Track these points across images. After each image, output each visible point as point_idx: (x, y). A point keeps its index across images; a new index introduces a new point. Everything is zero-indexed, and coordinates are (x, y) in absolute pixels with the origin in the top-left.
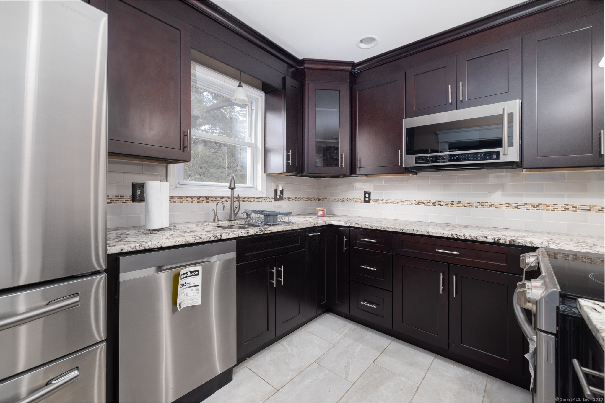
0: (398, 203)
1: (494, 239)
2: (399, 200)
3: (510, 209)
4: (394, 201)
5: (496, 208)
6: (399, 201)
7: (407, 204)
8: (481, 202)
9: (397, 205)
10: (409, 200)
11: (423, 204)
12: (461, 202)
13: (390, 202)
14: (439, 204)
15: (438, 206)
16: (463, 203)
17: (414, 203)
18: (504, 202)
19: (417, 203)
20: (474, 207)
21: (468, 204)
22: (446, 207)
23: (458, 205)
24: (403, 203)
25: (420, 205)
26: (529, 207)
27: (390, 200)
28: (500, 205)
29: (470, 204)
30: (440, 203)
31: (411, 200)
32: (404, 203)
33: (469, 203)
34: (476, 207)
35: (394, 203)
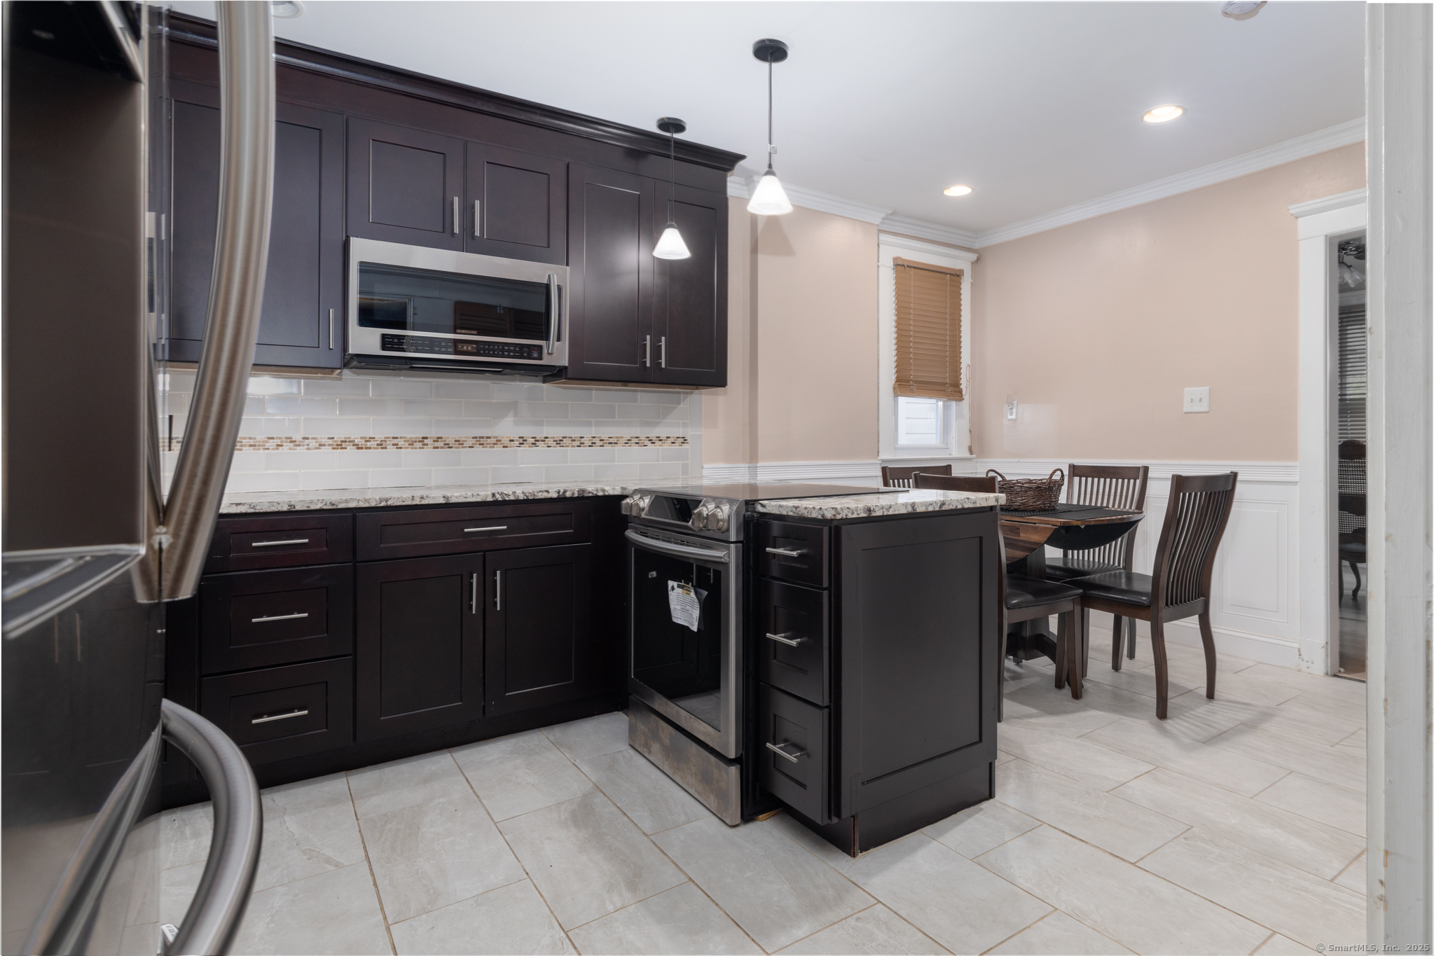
0: (277, 445)
1: (559, 493)
2: (280, 438)
3: (525, 448)
4: (263, 442)
5: (504, 447)
6: (282, 442)
7: (308, 449)
8: (480, 437)
9: (276, 451)
10: (315, 438)
11: (354, 445)
12: (441, 438)
13: (250, 446)
14: (394, 445)
15: (391, 449)
16: (445, 441)
17: (329, 445)
18: (515, 436)
19: (337, 445)
20: (466, 447)
21: (456, 441)
22: (409, 450)
23: (436, 444)
24: (295, 445)
25: (346, 448)
26: (550, 442)
27: (250, 438)
28: (511, 441)
29: (459, 441)
30: (395, 441)
31: (320, 438)
32: (299, 445)
33: (457, 439)
34: (470, 447)
35: (264, 445)
